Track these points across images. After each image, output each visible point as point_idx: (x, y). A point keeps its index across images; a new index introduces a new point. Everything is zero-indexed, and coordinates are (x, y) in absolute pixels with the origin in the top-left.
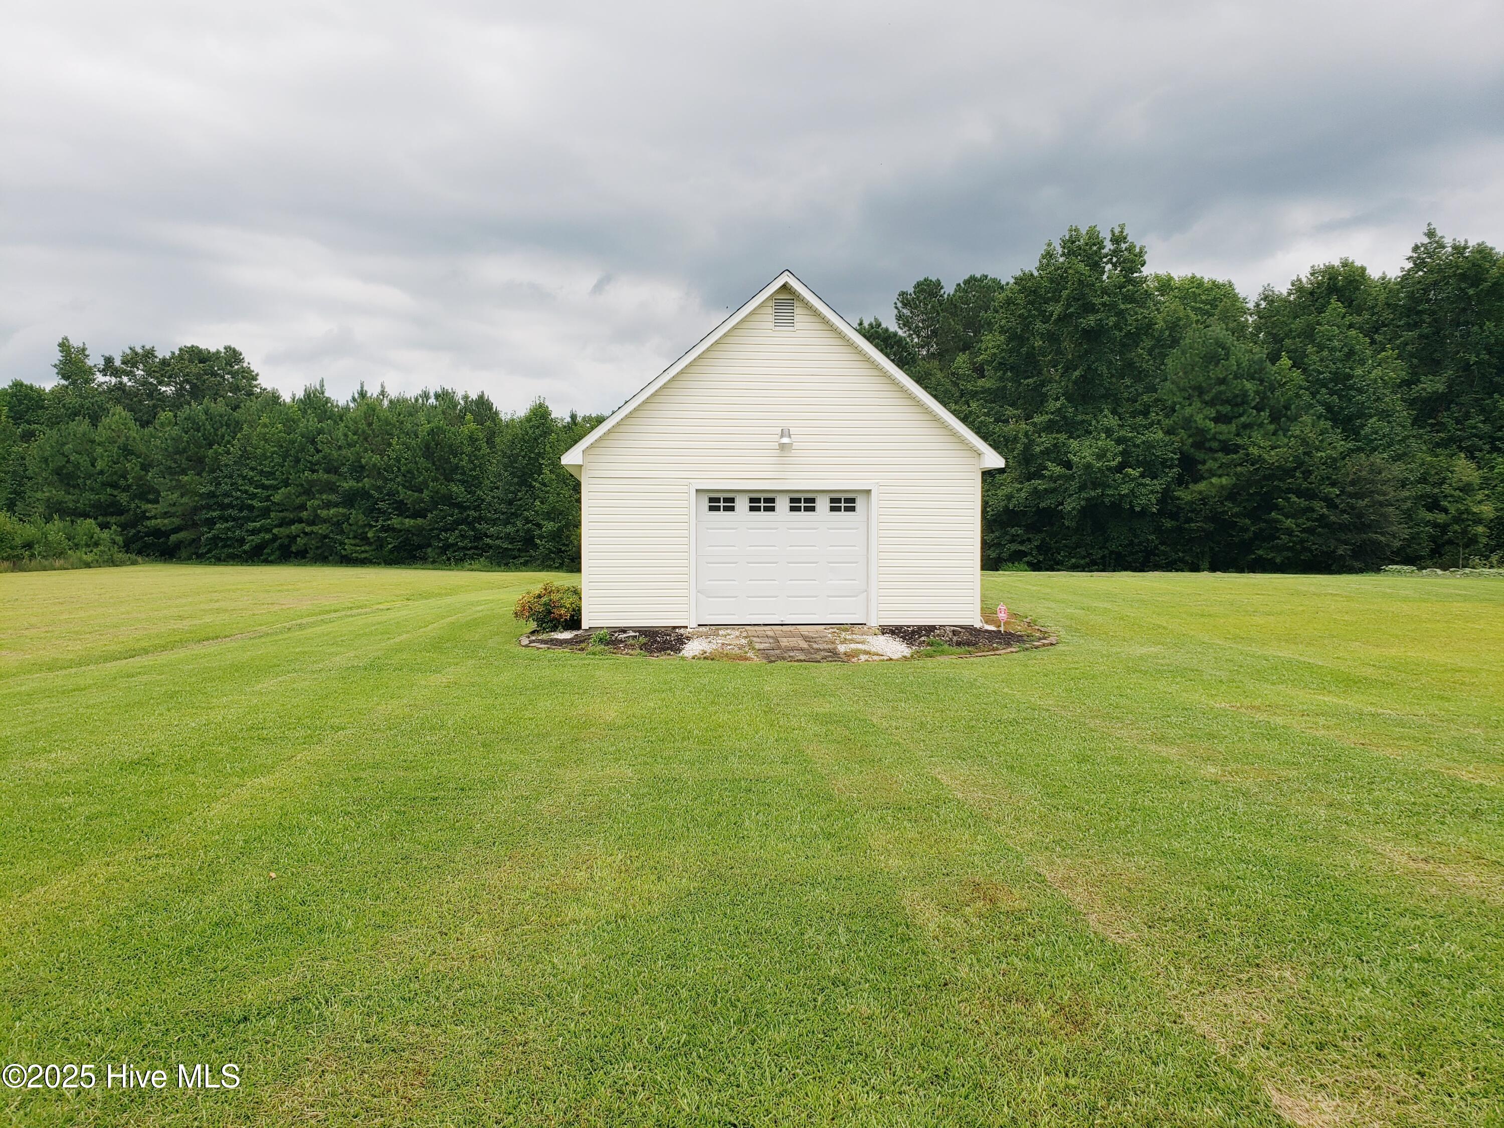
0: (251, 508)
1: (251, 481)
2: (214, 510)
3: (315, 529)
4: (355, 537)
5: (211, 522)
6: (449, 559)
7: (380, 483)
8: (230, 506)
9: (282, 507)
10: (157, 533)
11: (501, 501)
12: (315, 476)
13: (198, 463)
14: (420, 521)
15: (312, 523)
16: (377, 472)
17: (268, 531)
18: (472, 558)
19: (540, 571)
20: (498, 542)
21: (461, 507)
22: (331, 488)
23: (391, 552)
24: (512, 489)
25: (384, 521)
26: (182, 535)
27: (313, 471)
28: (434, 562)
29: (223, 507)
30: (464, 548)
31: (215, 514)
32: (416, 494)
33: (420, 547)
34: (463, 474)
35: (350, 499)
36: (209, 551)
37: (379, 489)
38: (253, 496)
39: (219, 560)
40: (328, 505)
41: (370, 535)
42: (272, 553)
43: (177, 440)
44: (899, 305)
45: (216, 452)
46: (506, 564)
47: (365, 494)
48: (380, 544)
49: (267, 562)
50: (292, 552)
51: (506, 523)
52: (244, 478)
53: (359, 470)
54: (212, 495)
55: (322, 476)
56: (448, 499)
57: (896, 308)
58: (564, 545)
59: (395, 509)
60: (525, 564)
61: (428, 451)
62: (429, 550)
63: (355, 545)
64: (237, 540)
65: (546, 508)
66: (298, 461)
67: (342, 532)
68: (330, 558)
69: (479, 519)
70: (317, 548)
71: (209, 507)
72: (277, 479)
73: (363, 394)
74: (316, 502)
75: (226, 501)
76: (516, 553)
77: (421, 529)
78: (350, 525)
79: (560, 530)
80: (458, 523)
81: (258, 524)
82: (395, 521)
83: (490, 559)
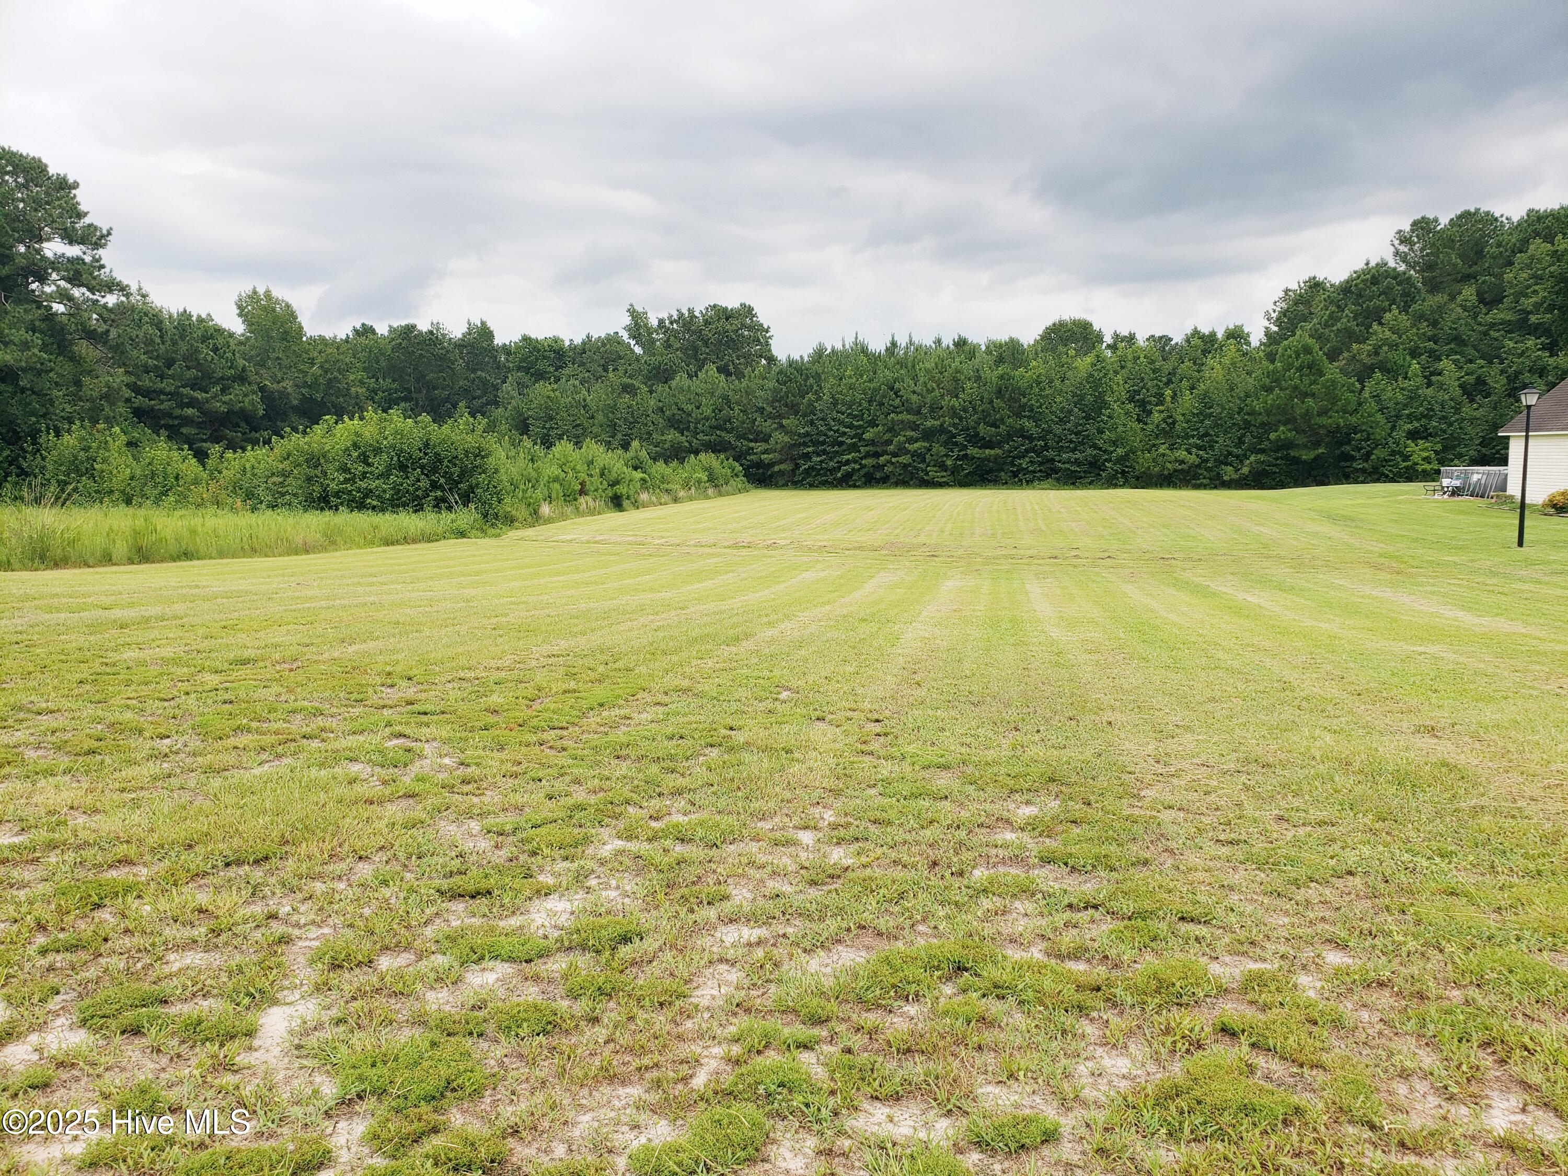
0: (841, 444)
1: (841, 423)
2: (809, 447)
3: (901, 459)
4: (934, 466)
5: (807, 456)
6: (1021, 481)
7: (956, 421)
8: (823, 443)
9: (872, 442)
10: (759, 465)
11: (1072, 432)
12: (900, 417)
13: (794, 409)
14: (997, 451)
15: (895, 455)
16: (953, 413)
17: (855, 462)
18: (1039, 480)
19: (1106, 488)
20: (1067, 466)
21: (1031, 438)
22: (914, 427)
23: (967, 475)
24: (1081, 422)
25: (959, 451)
26: (782, 467)
27: (897, 413)
28: (1006, 483)
29: (816, 443)
30: (1034, 472)
31: (810, 449)
32: (993, 429)
33: (990, 471)
34: (1031, 410)
35: (928, 435)
36: (804, 479)
37: (954, 425)
38: (845, 433)
39: (812, 486)
40: (911, 440)
41: (949, 463)
42: (859, 479)
43: (775, 390)
44: (1396, 242)
45: (810, 400)
46: (1073, 484)
47: (942, 430)
48: (955, 471)
49: (855, 487)
50: (875, 478)
51: (1074, 450)
52: (834, 420)
53: (935, 408)
54: (807, 434)
55: (905, 416)
56: (1022, 433)
57: (1393, 245)
58: (1127, 467)
59: (969, 442)
60: (1090, 483)
61: (999, 393)
62: (1003, 474)
63: (936, 472)
64: (829, 470)
65: (1113, 436)
66: (881, 404)
67: (924, 461)
68: (911, 483)
69: (1046, 447)
70: (900, 474)
71: (805, 444)
72: (862, 420)
73: (894, 344)
74: (902, 439)
75: (821, 439)
76: (1083, 475)
77: (997, 457)
78: (932, 455)
79: (1127, 454)
80: (1027, 451)
81: (850, 457)
82: (972, 451)
83: (1058, 480)
